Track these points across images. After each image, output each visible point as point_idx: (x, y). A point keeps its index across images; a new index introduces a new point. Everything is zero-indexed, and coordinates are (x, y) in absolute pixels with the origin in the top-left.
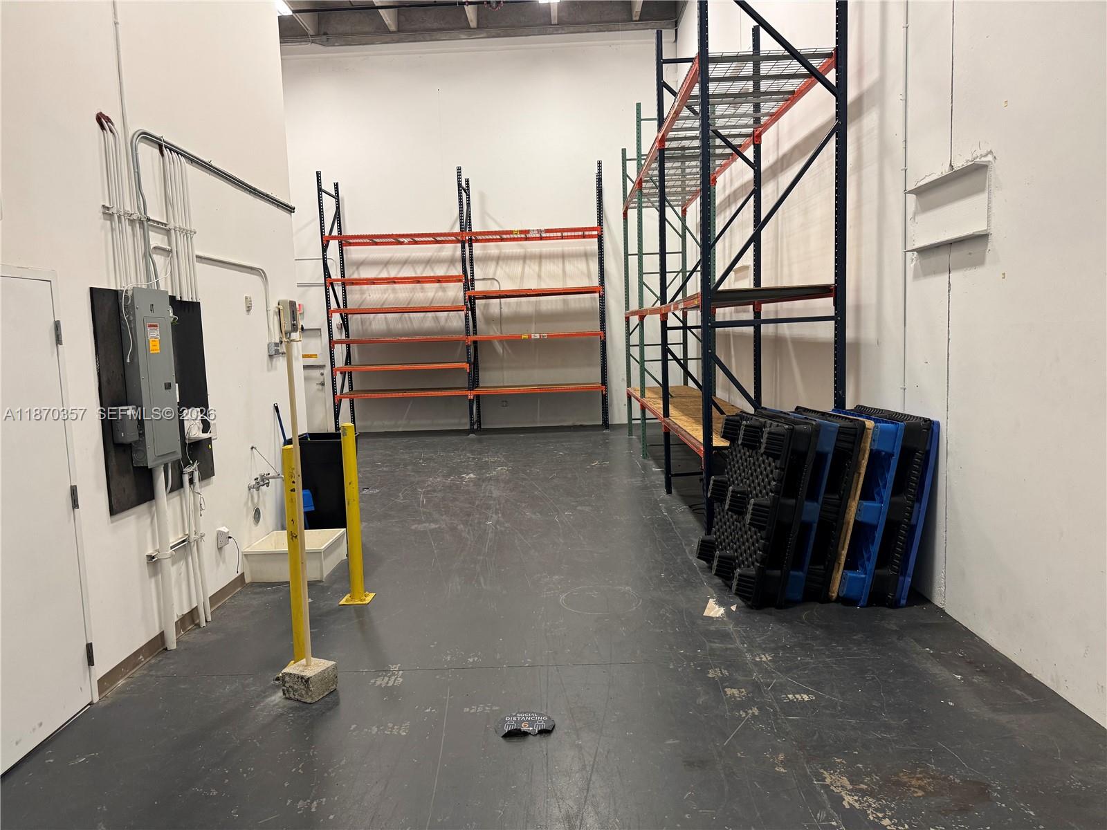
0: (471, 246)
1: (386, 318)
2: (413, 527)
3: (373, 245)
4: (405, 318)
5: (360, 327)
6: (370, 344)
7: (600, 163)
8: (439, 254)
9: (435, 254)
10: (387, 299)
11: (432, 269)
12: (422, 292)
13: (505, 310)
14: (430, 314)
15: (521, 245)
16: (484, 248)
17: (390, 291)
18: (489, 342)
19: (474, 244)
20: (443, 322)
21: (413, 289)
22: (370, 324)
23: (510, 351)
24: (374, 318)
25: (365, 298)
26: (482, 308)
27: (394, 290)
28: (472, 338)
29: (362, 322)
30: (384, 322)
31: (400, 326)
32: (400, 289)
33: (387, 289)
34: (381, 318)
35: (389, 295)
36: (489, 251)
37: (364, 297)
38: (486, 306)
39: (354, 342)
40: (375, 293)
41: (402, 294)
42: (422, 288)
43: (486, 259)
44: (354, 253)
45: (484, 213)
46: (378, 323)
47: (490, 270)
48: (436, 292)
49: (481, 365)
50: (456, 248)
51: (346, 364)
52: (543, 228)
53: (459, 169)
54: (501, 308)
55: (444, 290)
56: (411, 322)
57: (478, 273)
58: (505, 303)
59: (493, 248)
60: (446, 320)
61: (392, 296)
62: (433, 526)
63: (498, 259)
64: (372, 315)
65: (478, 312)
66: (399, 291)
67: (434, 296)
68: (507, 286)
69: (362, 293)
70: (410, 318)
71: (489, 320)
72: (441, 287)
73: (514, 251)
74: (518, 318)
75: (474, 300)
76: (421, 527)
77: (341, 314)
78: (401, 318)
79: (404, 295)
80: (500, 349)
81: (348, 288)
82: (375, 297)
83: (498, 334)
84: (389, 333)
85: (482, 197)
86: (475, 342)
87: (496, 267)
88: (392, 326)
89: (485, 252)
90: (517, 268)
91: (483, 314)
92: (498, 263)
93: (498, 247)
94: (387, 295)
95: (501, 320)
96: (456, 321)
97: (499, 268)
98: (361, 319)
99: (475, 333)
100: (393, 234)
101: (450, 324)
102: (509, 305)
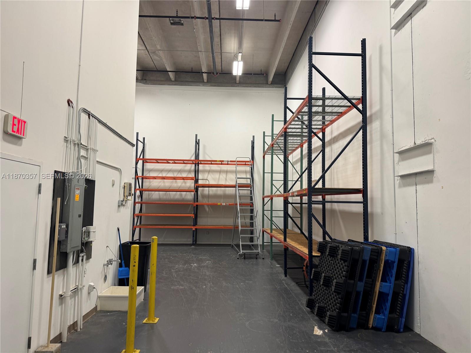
0: (198, 165)
1: (159, 194)
2: (172, 288)
3: (157, 163)
4: (167, 194)
5: (147, 197)
6: (151, 204)
7: (254, 137)
8: (185, 168)
9: (183, 168)
10: (160, 185)
11: (181, 174)
13: (211, 193)
14: (178, 193)
15: (219, 167)
16: (204, 167)
17: (162, 182)
18: (203, 205)
19: (199, 165)
20: (183, 196)
21: (172, 182)
22: (152, 195)
23: (211, 209)
24: (154, 193)
25: (150, 186)
26: (201, 191)
27: (164, 182)
28: (196, 203)
29: (149, 195)
30: (158, 196)
31: (165, 197)
32: (167, 182)
33: (161, 181)
34: (157, 193)
35: (162, 184)
36: (206, 168)
37: (150, 184)
38: (203, 190)
39: (144, 203)
41: (167, 184)
42: (176, 182)
43: (204, 171)
44: (148, 166)
45: (204, 153)
46: (155, 195)
47: (206, 176)
48: (182, 184)
49: (198, 215)
50: (191, 166)
51: (140, 212)
52: (229, 160)
53: (196, 135)
54: (209, 192)
55: (185, 183)
56: (170, 196)
57: (200, 177)
58: (211, 190)
59: (207, 167)
60: (185, 196)
61: (163, 184)
62: (181, 287)
63: (209, 172)
64: (153, 192)
65: (199, 193)
66: (166, 182)
67: (181, 185)
68: (212, 182)
69: (150, 182)
70: (169, 194)
71: (204, 196)
72: (184, 182)
73: (216, 168)
74: (216, 196)
75: (198, 188)
76: (175, 288)
77: (140, 191)
78: (166, 194)
79: (168, 184)
80: (207, 209)
81: (144, 180)
82: (155, 184)
83: (207, 202)
84: (160, 200)
85: (204, 146)
86: (197, 205)
87: (208, 175)
88: (161, 197)
89: (204, 168)
90: (217, 176)
91: (201, 194)
92: (209, 173)
93: (209, 166)
94: (161, 184)
95: (209, 196)
96: (190, 196)
97: (209, 176)
99: (197, 202)
100: (166, 159)
101: (187, 197)
102: (212, 190)
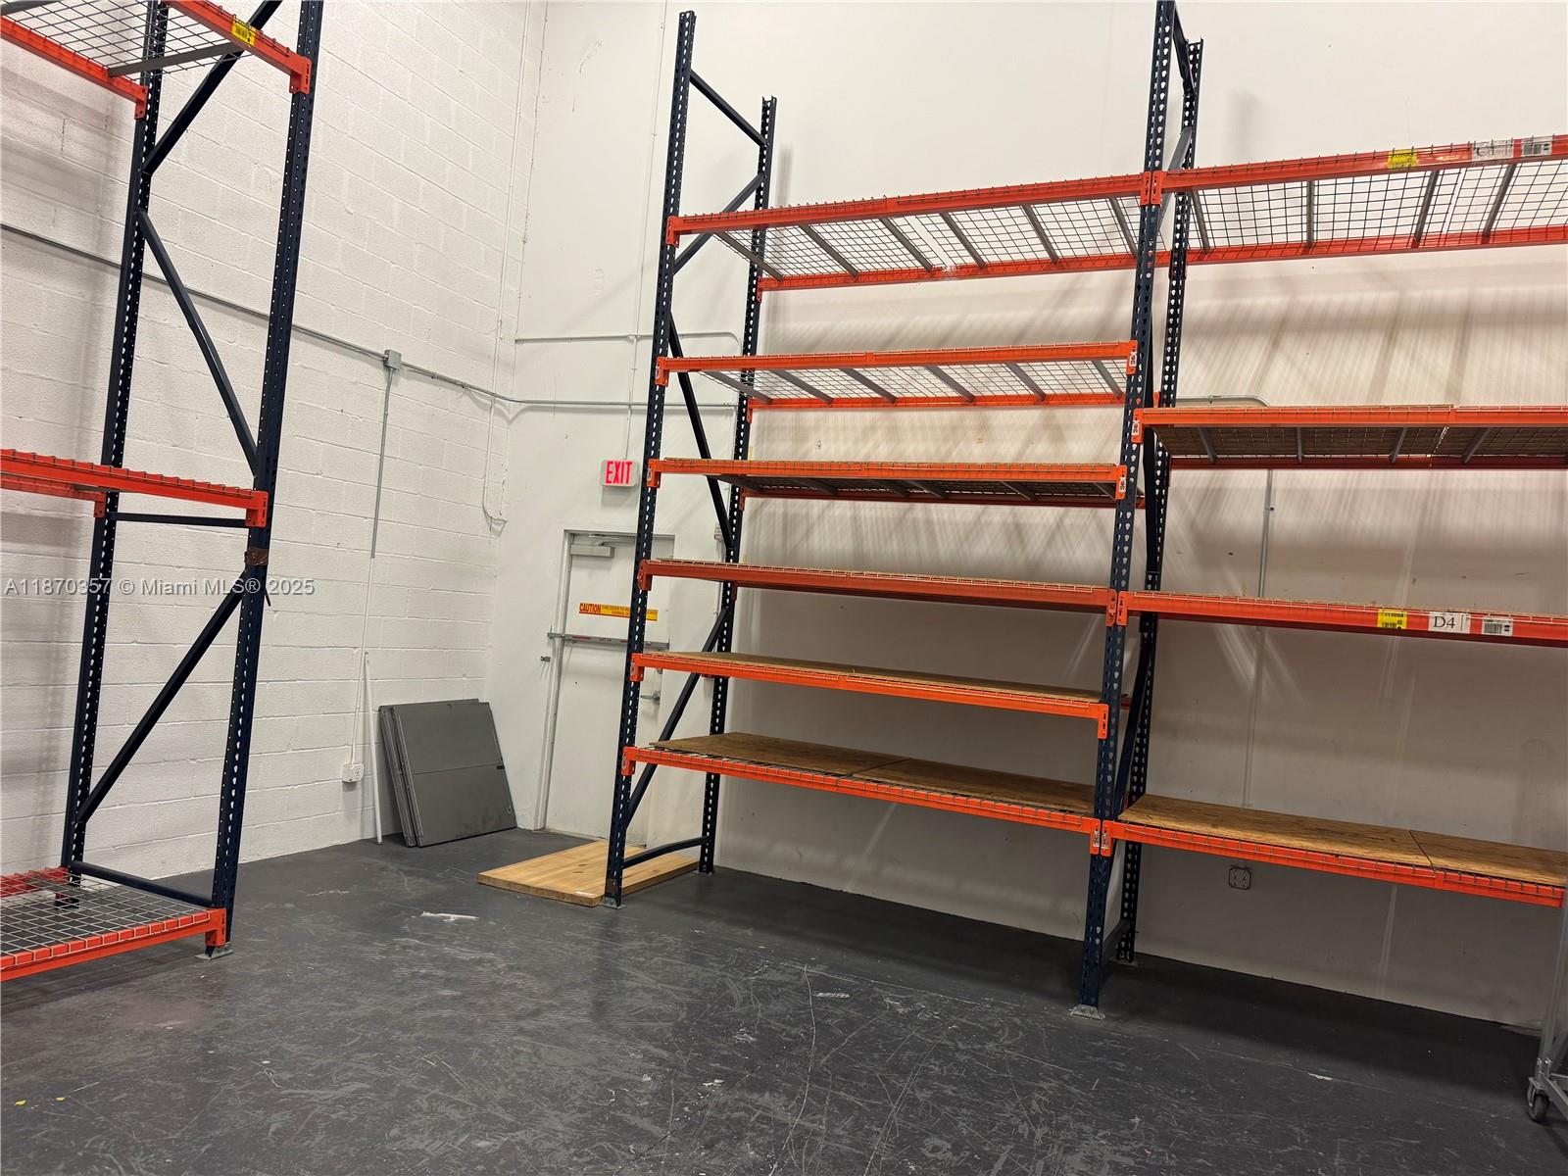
0: (1178, 275)
4: (914, 521)
8: (1060, 312)
9: (1046, 313)
12: (980, 441)
13: (1287, 519)
16: (1231, 287)
17: (879, 434)
21: (954, 427)
26: (1192, 507)
28: (1137, 595)
31: (893, 548)
33: (873, 428)
35: (877, 446)
36: (1246, 302)
37: (802, 448)
38: (1212, 498)
40: (836, 440)
42: (984, 427)
43: (1232, 329)
46: (832, 529)
47: (1244, 368)
48: (1030, 441)
49: (1161, 712)
54: (1269, 510)
55: (1058, 434)
56: (932, 535)
57: (1190, 377)
58: (1289, 493)
59: (1268, 285)
60: (1051, 540)
63: (1279, 329)
69: (800, 435)
70: (929, 523)
71: (1214, 549)
72: (1046, 423)
74: (1338, 553)
78: (901, 520)
83: (1245, 597)
84: (858, 559)
86: (1149, 621)
87: (1269, 359)
89: (1232, 303)
91: (1192, 525)
92: (1275, 344)
94: (870, 444)
95: (1265, 551)
97: (1279, 366)
98: (785, 515)
99: (1152, 583)
101: (1063, 554)
102: (1305, 497)
